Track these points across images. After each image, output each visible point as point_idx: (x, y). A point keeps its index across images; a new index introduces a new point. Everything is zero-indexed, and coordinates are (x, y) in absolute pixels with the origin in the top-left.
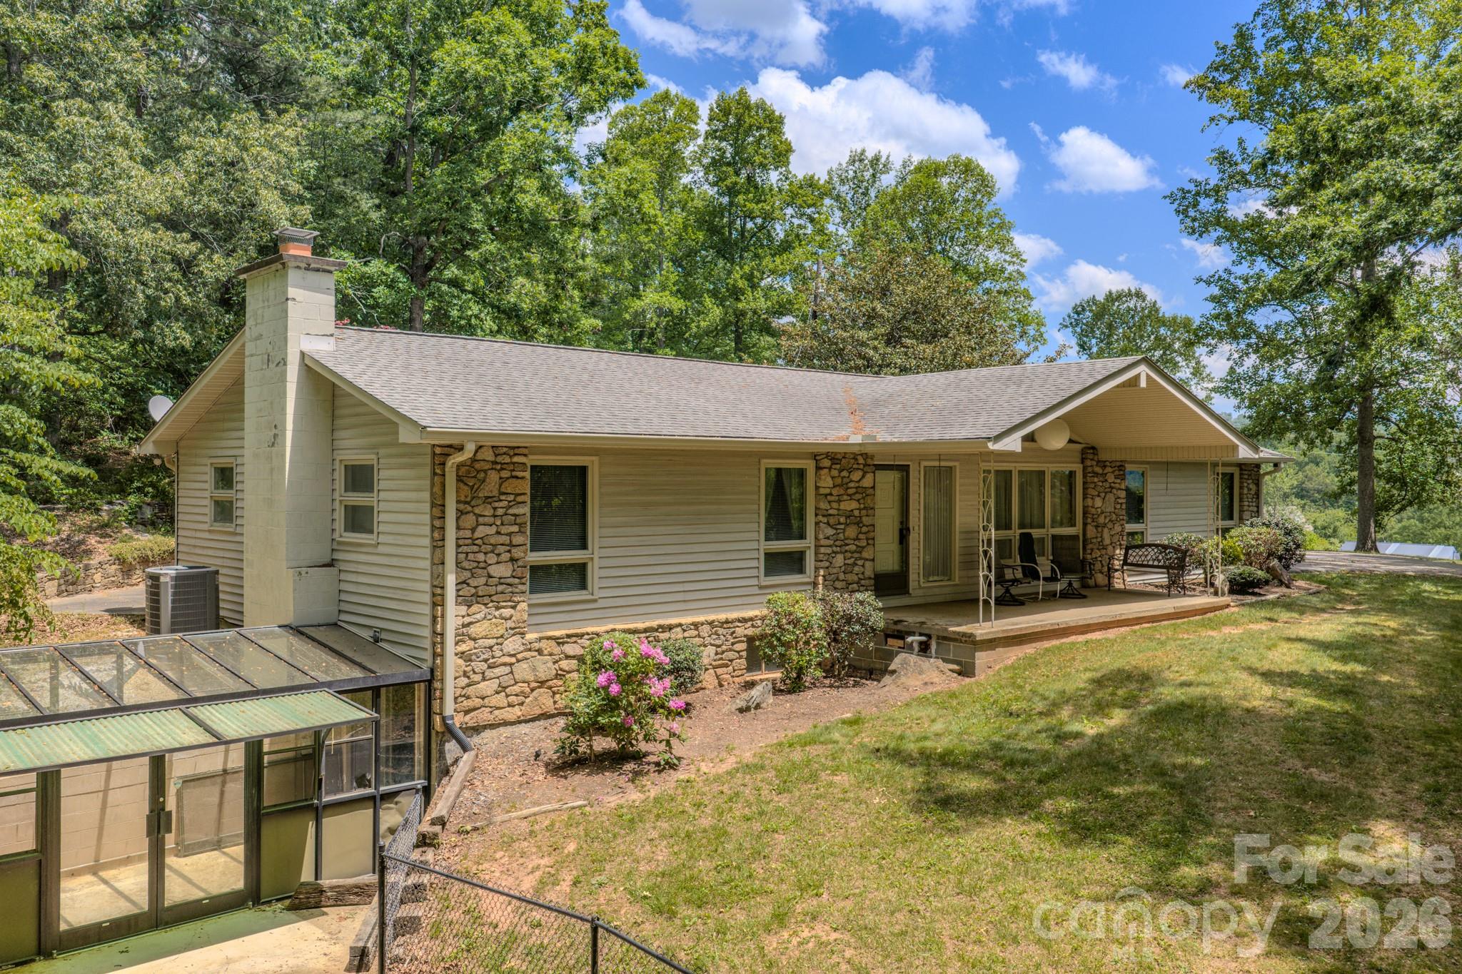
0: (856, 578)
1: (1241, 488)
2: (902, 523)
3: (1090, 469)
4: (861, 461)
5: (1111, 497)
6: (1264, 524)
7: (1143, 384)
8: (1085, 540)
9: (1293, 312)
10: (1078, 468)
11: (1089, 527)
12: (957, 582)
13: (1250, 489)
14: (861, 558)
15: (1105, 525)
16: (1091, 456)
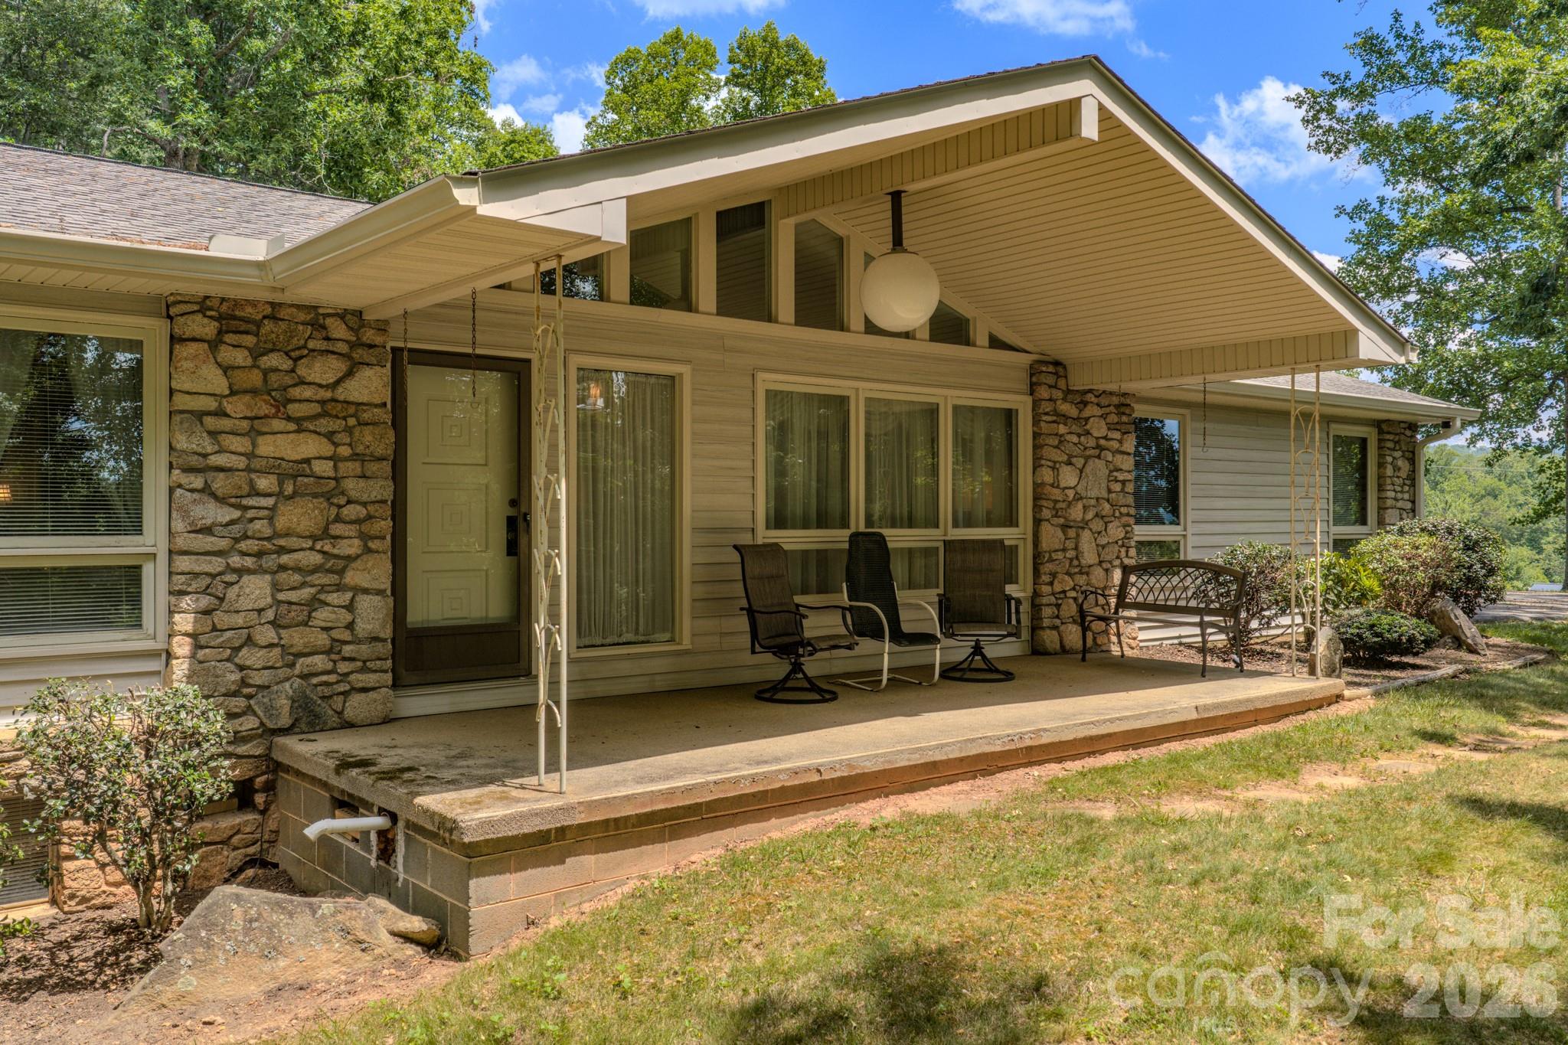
0: (323, 640)
1: (1381, 465)
2: (514, 503)
3: (1047, 407)
4: (338, 330)
5: (1098, 467)
6: (1423, 530)
7: (1090, 128)
8: (1037, 556)
9: (1470, 255)
10: (1022, 405)
11: (1045, 527)
12: (686, 643)
13: (1396, 469)
14: (339, 588)
15: (1085, 524)
16: (1051, 380)
